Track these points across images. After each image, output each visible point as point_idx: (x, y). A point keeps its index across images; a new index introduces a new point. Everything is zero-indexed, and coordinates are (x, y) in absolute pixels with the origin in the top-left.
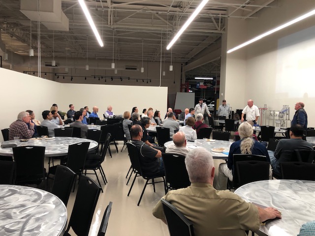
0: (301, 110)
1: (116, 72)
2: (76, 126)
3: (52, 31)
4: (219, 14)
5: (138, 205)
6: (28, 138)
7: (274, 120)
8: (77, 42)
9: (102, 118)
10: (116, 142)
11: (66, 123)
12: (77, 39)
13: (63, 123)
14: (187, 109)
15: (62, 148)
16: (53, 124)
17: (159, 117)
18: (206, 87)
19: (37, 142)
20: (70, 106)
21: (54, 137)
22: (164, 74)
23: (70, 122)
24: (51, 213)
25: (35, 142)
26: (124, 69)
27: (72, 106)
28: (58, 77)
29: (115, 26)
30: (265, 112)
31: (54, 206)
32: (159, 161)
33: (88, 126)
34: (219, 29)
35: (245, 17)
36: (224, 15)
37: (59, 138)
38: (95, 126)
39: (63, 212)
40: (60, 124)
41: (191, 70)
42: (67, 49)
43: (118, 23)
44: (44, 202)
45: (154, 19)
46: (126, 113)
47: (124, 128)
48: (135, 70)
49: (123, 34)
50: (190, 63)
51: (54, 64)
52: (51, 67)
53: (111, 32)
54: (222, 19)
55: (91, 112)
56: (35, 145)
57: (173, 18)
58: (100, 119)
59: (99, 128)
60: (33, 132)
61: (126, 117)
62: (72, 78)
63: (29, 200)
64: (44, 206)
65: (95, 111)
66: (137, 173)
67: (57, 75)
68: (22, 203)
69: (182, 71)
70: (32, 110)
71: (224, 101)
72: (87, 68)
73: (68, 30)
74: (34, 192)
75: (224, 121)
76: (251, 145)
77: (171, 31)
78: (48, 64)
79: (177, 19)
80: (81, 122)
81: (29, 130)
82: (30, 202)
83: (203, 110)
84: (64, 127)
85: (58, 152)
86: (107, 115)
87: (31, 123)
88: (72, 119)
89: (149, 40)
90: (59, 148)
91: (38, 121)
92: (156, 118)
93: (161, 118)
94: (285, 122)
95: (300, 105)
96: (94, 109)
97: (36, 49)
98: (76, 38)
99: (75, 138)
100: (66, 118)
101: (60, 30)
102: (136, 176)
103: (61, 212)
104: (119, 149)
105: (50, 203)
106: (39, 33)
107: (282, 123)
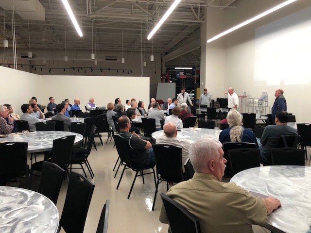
0: (281, 97)
1: (96, 63)
2: (58, 119)
3: (26, 21)
4: (198, 4)
5: (128, 198)
6: (8, 133)
7: (253, 107)
8: (54, 32)
9: (84, 110)
10: (100, 134)
11: (47, 116)
12: (55, 30)
13: (44, 116)
14: (170, 99)
15: (45, 143)
16: (33, 117)
17: (143, 107)
18: (185, 77)
19: (18, 138)
20: (50, 98)
21: (36, 132)
22: (145, 65)
23: (52, 115)
24: (40, 215)
25: (15, 138)
26: (104, 60)
27: (53, 99)
28: (35, 70)
29: (94, 16)
30: (244, 100)
31: (43, 207)
32: (148, 152)
33: (71, 118)
34: (199, 19)
35: (224, 7)
36: (203, 4)
37: (42, 133)
38: (78, 119)
39: (55, 214)
40: (41, 117)
41: (171, 61)
42: (43, 40)
43: (97, 12)
44: (31, 203)
45: (133, 8)
46: (109, 104)
47: (108, 120)
48: (116, 61)
49: (102, 24)
50: (169, 53)
51: (30, 55)
52: (27, 59)
53: (90, 21)
54: (201, 9)
55: (73, 104)
56: (16, 141)
57: (152, 7)
58: (82, 111)
59: (82, 120)
60: (12, 127)
61: (110, 109)
62: (50, 70)
63: (14, 202)
64: (32, 208)
65: (77, 103)
66: (125, 165)
67: (35, 67)
68: (7, 205)
69: (162, 62)
70: (10, 104)
71: (206, 90)
72: (66, 59)
73: (44, 19)
74: (19, 192)
75: (206, 109)
76: (240, 133)
77: (150, 21)
78: (24, 55)
79: (157, 9)
80: (64, 115)
81: (7, 125)
82: (16, 204)
83: (185, 100)
84: (45, 121)
85: (41, 147)
86: (89, 107)
87: (10, 117)
88: (53, 112)
89: (129, 30)
90: (42, 143)
91: (17, 115)
92: (140, 108)
93: (145, 108)
94: (264, 108)
95: (279, 92)
96: (75, 101)
97: (10, 40)
98: (52, 28)
99: (58, 132)
100: (46, 111)
101: (36, 19)
102: (125, 168)
103: (52, 213)
104: (103, 141)
105: (38, 204)
106: (13, 23)
107: (261, 110)
